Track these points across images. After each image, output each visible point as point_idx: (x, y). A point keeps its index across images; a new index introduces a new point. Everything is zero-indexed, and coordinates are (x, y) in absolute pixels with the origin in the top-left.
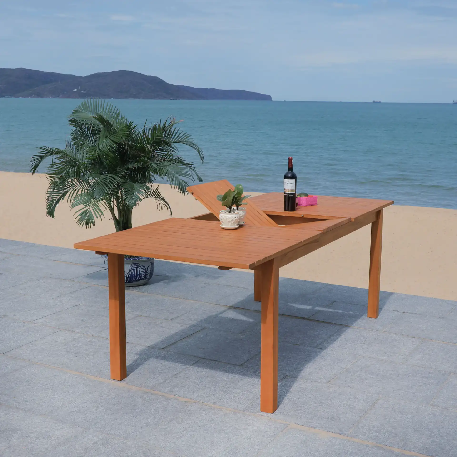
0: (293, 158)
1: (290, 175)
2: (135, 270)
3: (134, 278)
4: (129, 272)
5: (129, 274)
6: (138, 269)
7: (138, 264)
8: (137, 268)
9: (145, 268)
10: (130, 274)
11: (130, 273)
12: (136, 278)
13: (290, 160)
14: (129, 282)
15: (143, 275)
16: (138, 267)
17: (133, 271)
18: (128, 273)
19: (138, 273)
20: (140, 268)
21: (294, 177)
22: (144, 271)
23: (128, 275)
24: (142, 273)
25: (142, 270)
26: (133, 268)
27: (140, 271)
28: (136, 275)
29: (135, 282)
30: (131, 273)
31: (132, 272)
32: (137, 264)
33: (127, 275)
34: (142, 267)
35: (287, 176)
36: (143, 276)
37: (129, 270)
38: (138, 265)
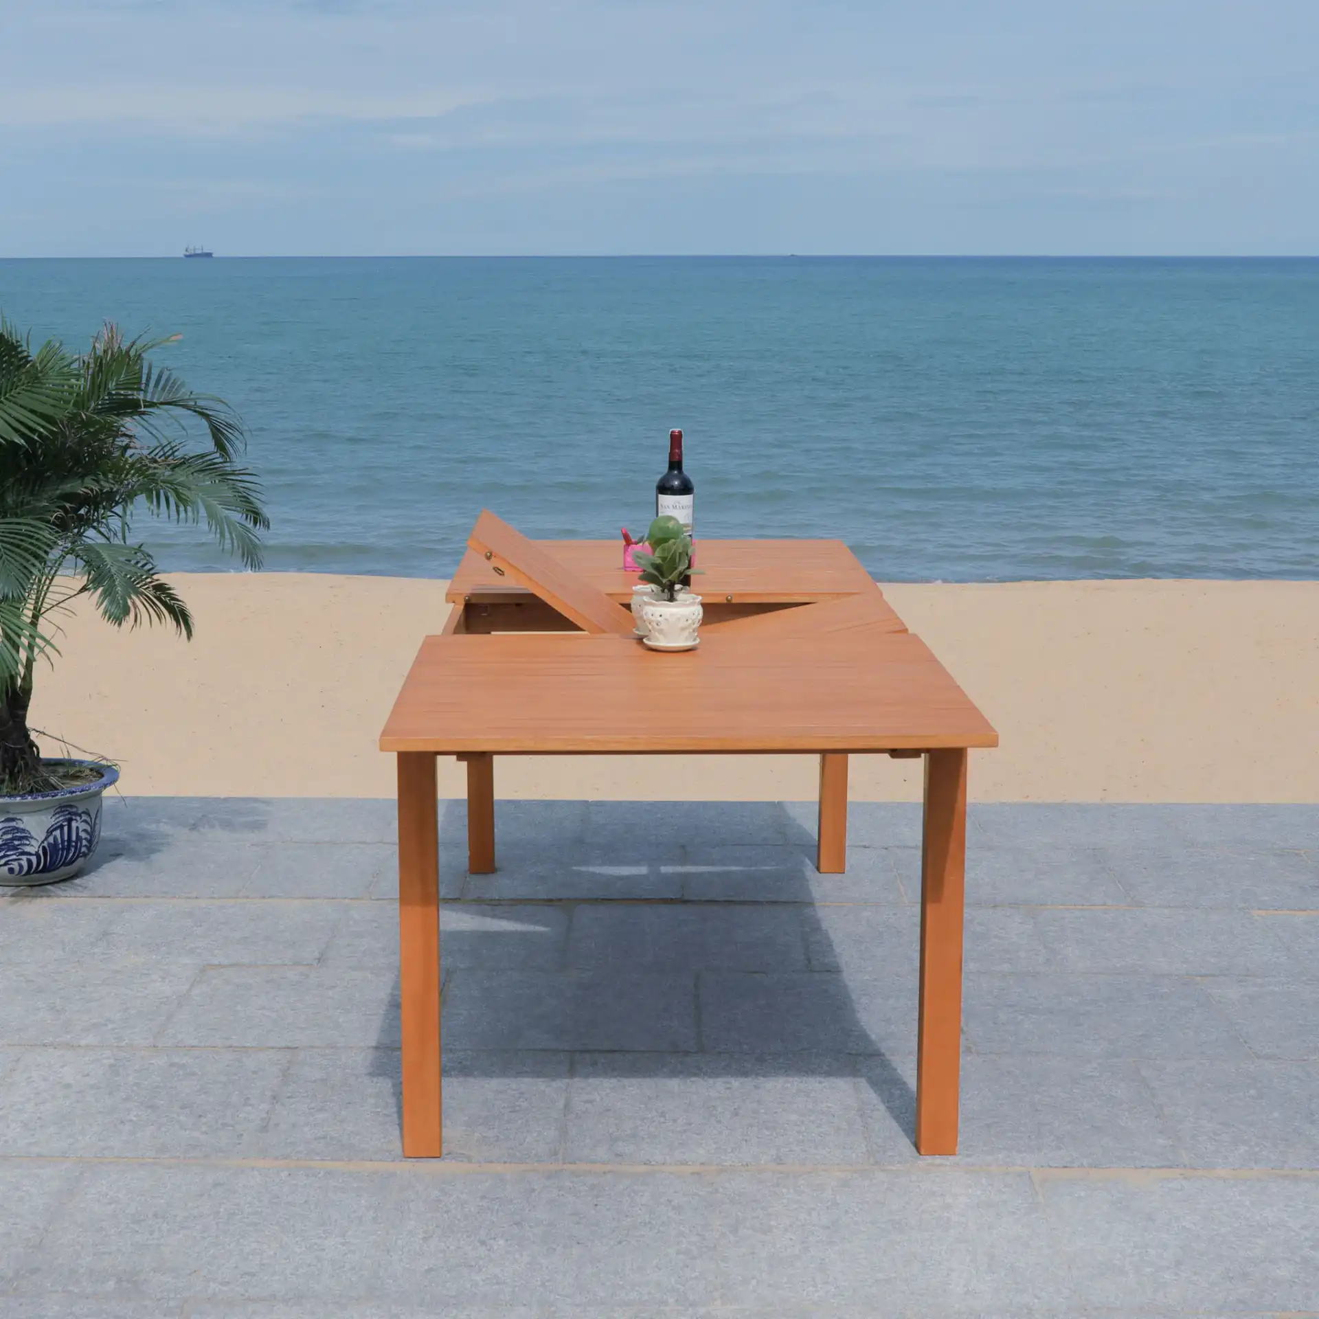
0: (683, 433)
1: (676, 483)
2: (66, 828)
3: (62, 854)
4: (46, 839)
5: (45, 844)
6: (74, 824)
7: (71, 806)
8: (70, 821)
9: (91, 821)
10: (49, 844)
11: (51, 840)
12: (68, 854)
13: (676, 440)
14: (45, 870)
15: (84, 842)
16: (74, 817)
17: (58, 833)
18: (43, 842)
19: (74, 838)
20: (78, 818)
21: (686, 489)
22: (89, 829)
23: (44, 848)
24: (83, 835)
25: (83, 826)
26: (59, 824)
27: (77, 828)
28: (66, 844)
29: (63, 868)
30: (54, 841)
31: (55, 838)
32: (68, 809)
33: (41, 849)
34: (84, 817)
35: (667, 485)
36: (86, 846)
37: (47, 832)
38: (74, 810)
